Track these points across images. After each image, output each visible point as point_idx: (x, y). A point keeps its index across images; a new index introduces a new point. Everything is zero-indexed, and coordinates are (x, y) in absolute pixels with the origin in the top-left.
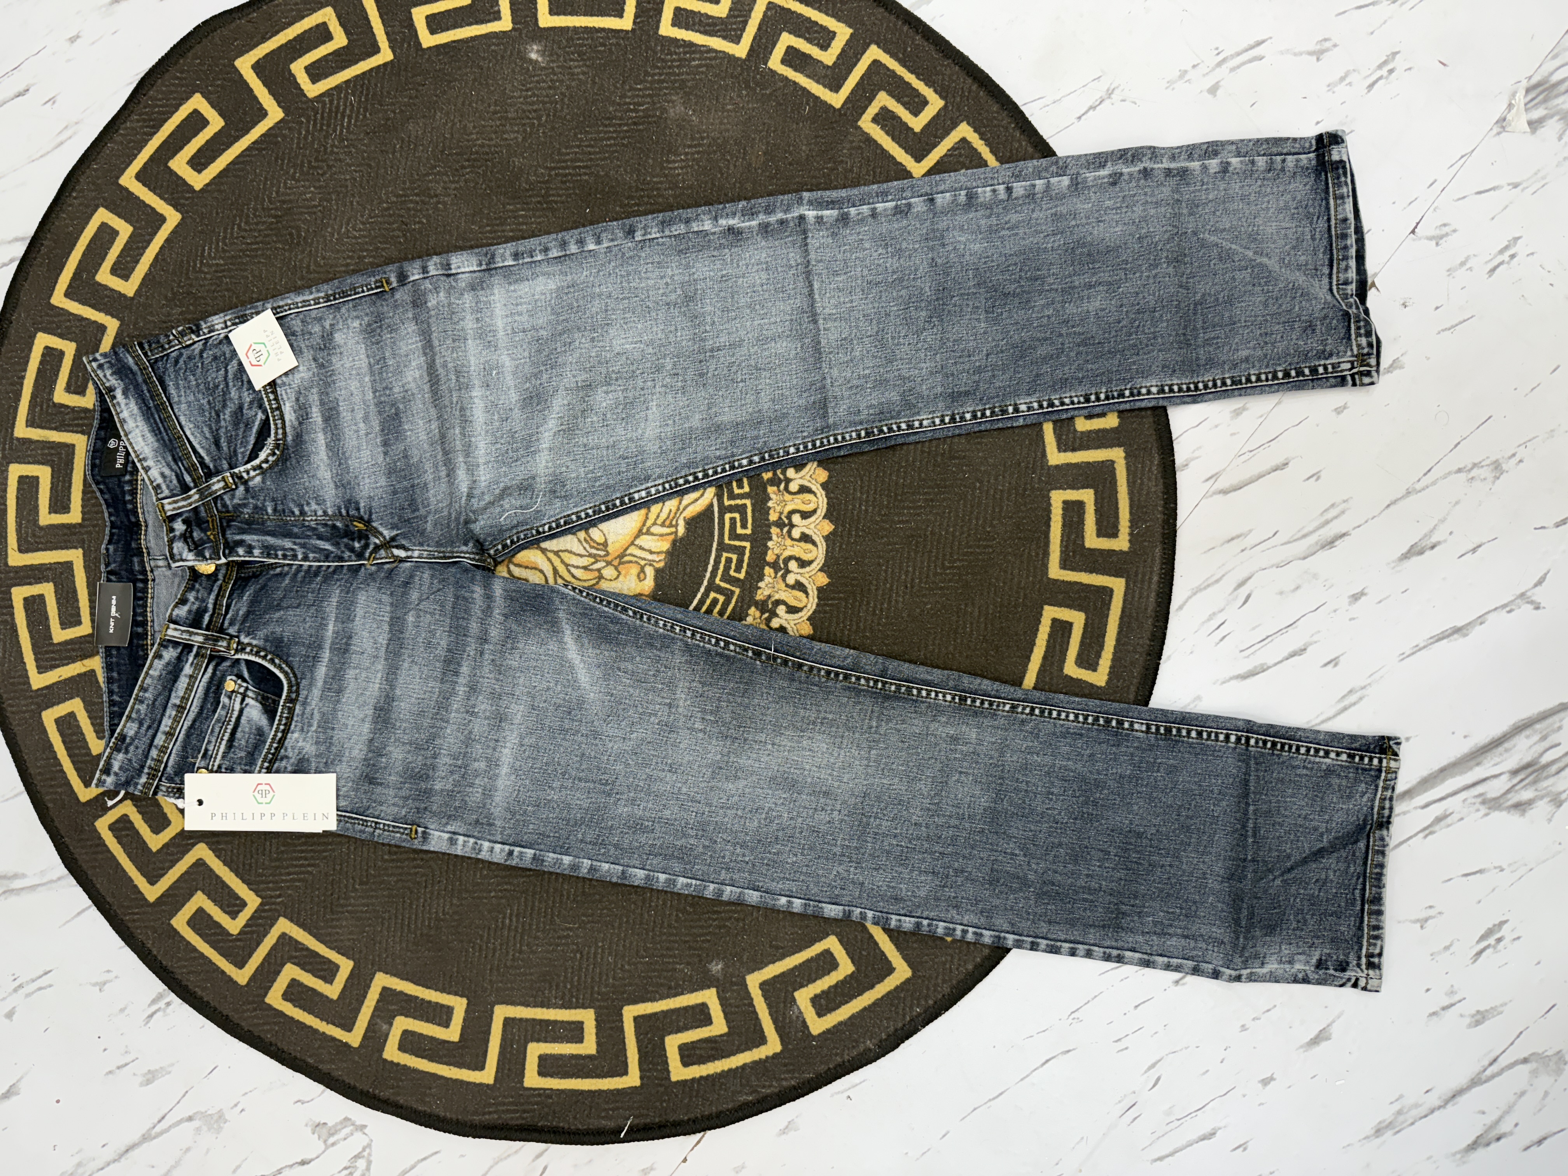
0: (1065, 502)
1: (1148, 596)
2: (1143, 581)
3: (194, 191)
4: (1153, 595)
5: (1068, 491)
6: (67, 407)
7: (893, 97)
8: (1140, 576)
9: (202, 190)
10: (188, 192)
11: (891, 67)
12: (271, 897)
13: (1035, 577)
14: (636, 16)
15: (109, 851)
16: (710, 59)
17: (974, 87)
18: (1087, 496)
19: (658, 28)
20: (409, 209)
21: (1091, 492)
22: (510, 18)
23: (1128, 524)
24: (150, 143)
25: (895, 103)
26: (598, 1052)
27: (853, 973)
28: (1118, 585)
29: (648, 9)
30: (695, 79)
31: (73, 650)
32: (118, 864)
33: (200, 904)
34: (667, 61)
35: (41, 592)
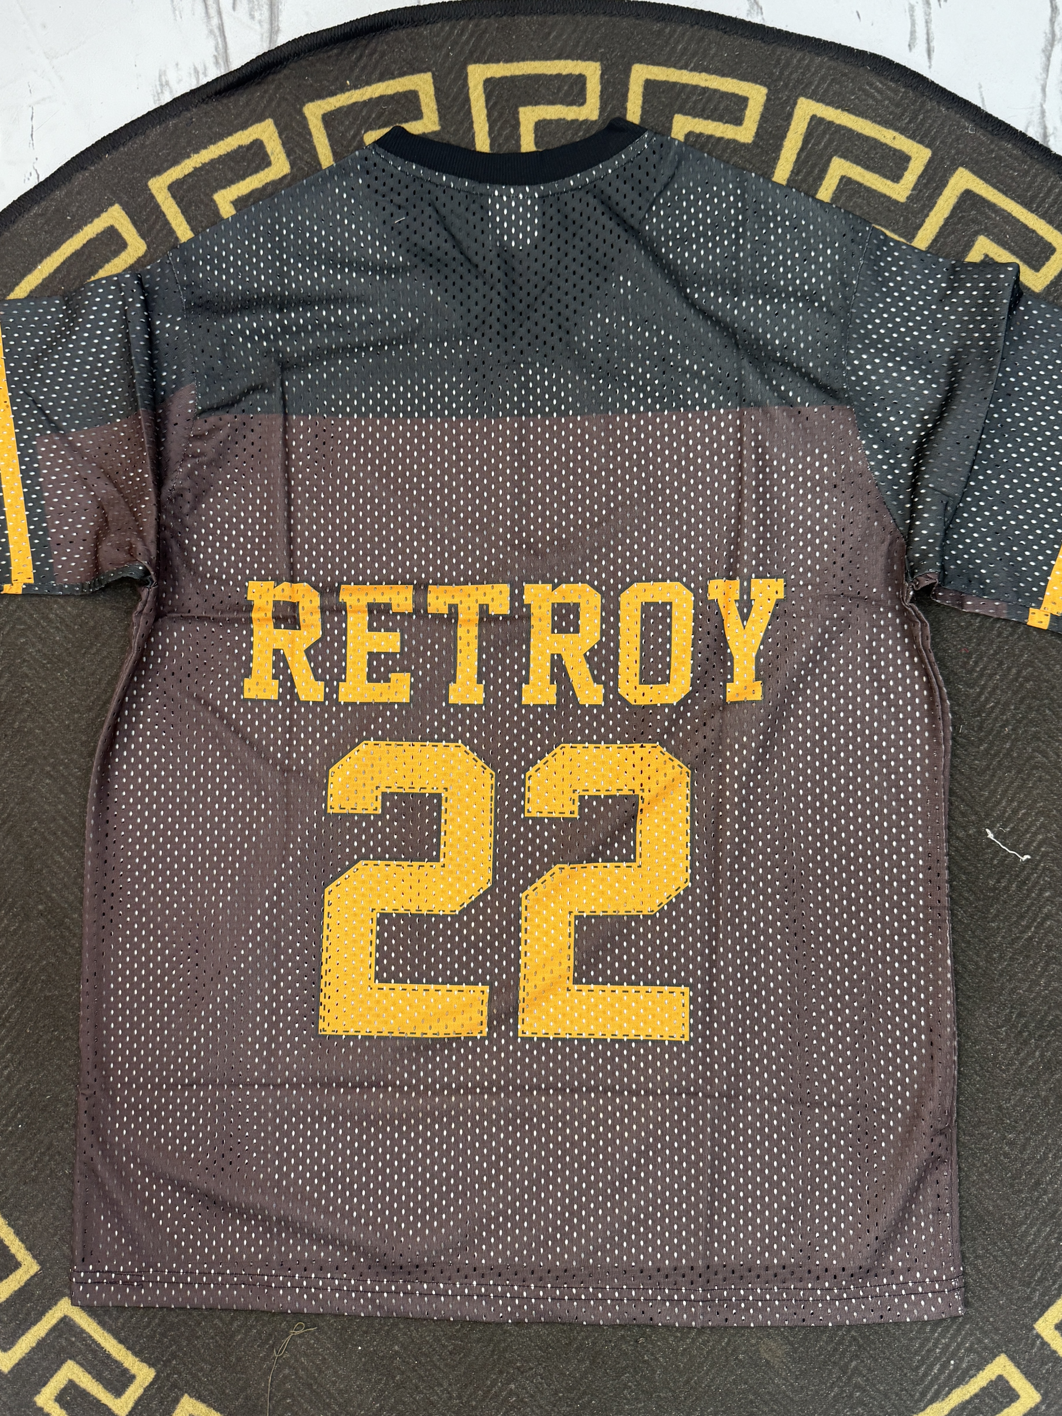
14: (1044, 1344)
15: (559, 57)
16: (928, 1388)
19: (1012, 1358)
20: (1022, 917)
29: (1043, 1364)
30: (917, 1353)
31: (809, 173)
32: (536, 57)
33: (425, 119)
34: (964, 1338)
35: (902, 182)
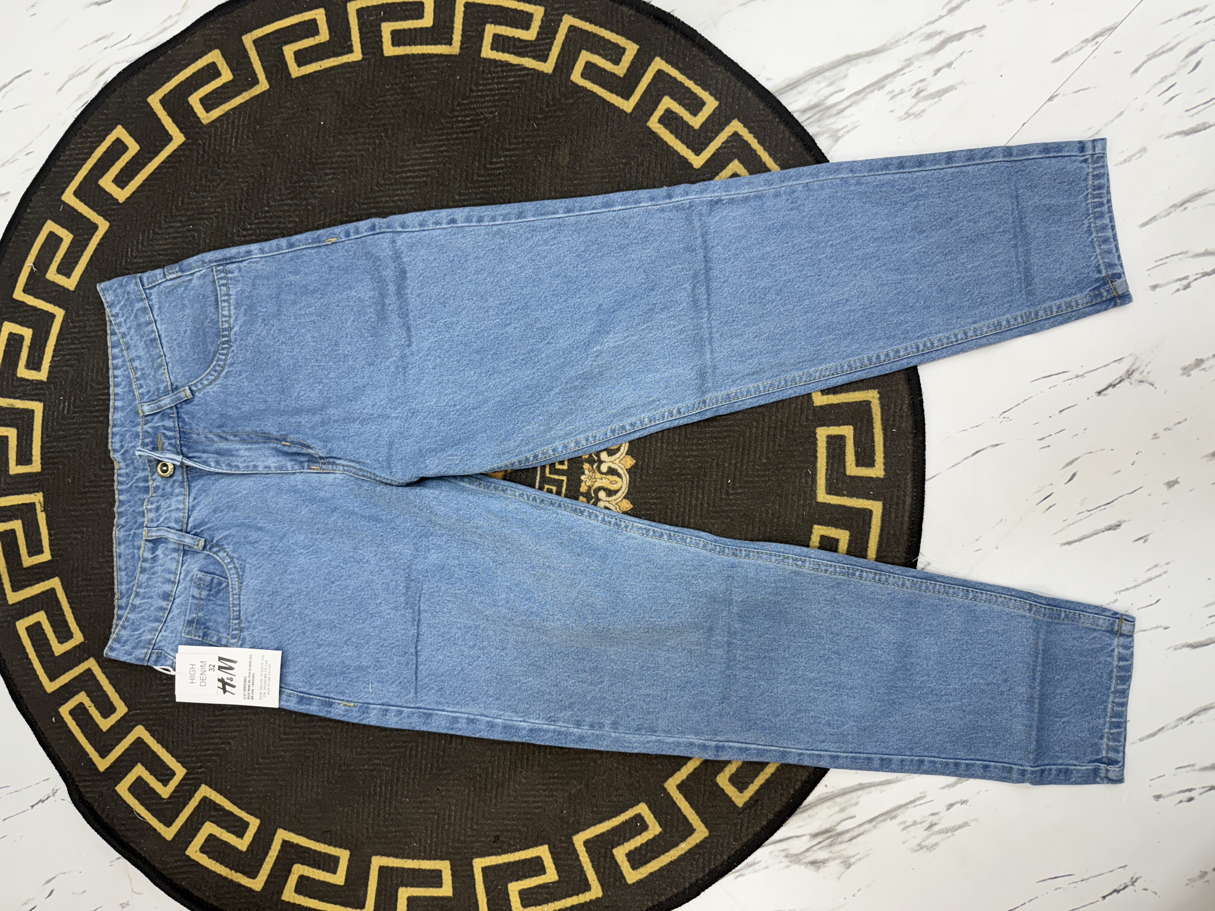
0: (829, 437)
1: (903, 516)
2: (897, 504)
3: (119, 204)
4: (907, 514)
5: (831, 428)
6: (27, 380)
7: (675, 100)
8: (895, 499)
9: (124, 202)
10: (113, 204)
11: (673, 75)
12: (194, 768)
13: (805, 501)
14: (462, 43)
15: (70, 731)
16: (524, 75)
17: (744, 89)
18: (847, 431)
19: (480, 51)
20: (284, 211)
21: (851, 427)
22: (360, 51)
23: (883, 455)
24: (84, 166)
25: (678, 106)
26: (454, 894)
27: (661, 833)
28: (876, 507)
29: (472, 36)
30: (511, 93)
31: (38, 573)
32: (77, 742)
33: (139, 774)
34: (488, 79)
35: (13, 528)
